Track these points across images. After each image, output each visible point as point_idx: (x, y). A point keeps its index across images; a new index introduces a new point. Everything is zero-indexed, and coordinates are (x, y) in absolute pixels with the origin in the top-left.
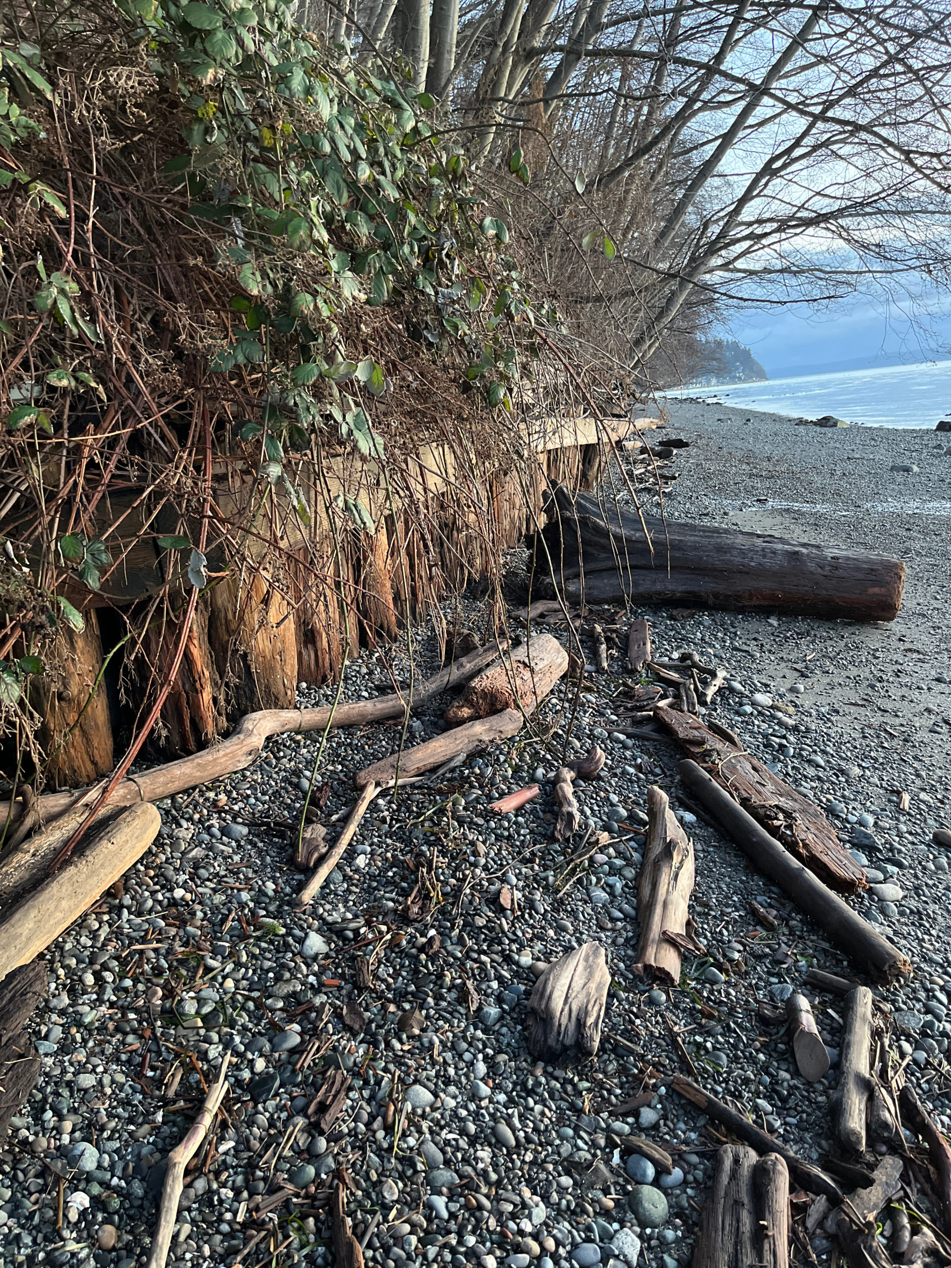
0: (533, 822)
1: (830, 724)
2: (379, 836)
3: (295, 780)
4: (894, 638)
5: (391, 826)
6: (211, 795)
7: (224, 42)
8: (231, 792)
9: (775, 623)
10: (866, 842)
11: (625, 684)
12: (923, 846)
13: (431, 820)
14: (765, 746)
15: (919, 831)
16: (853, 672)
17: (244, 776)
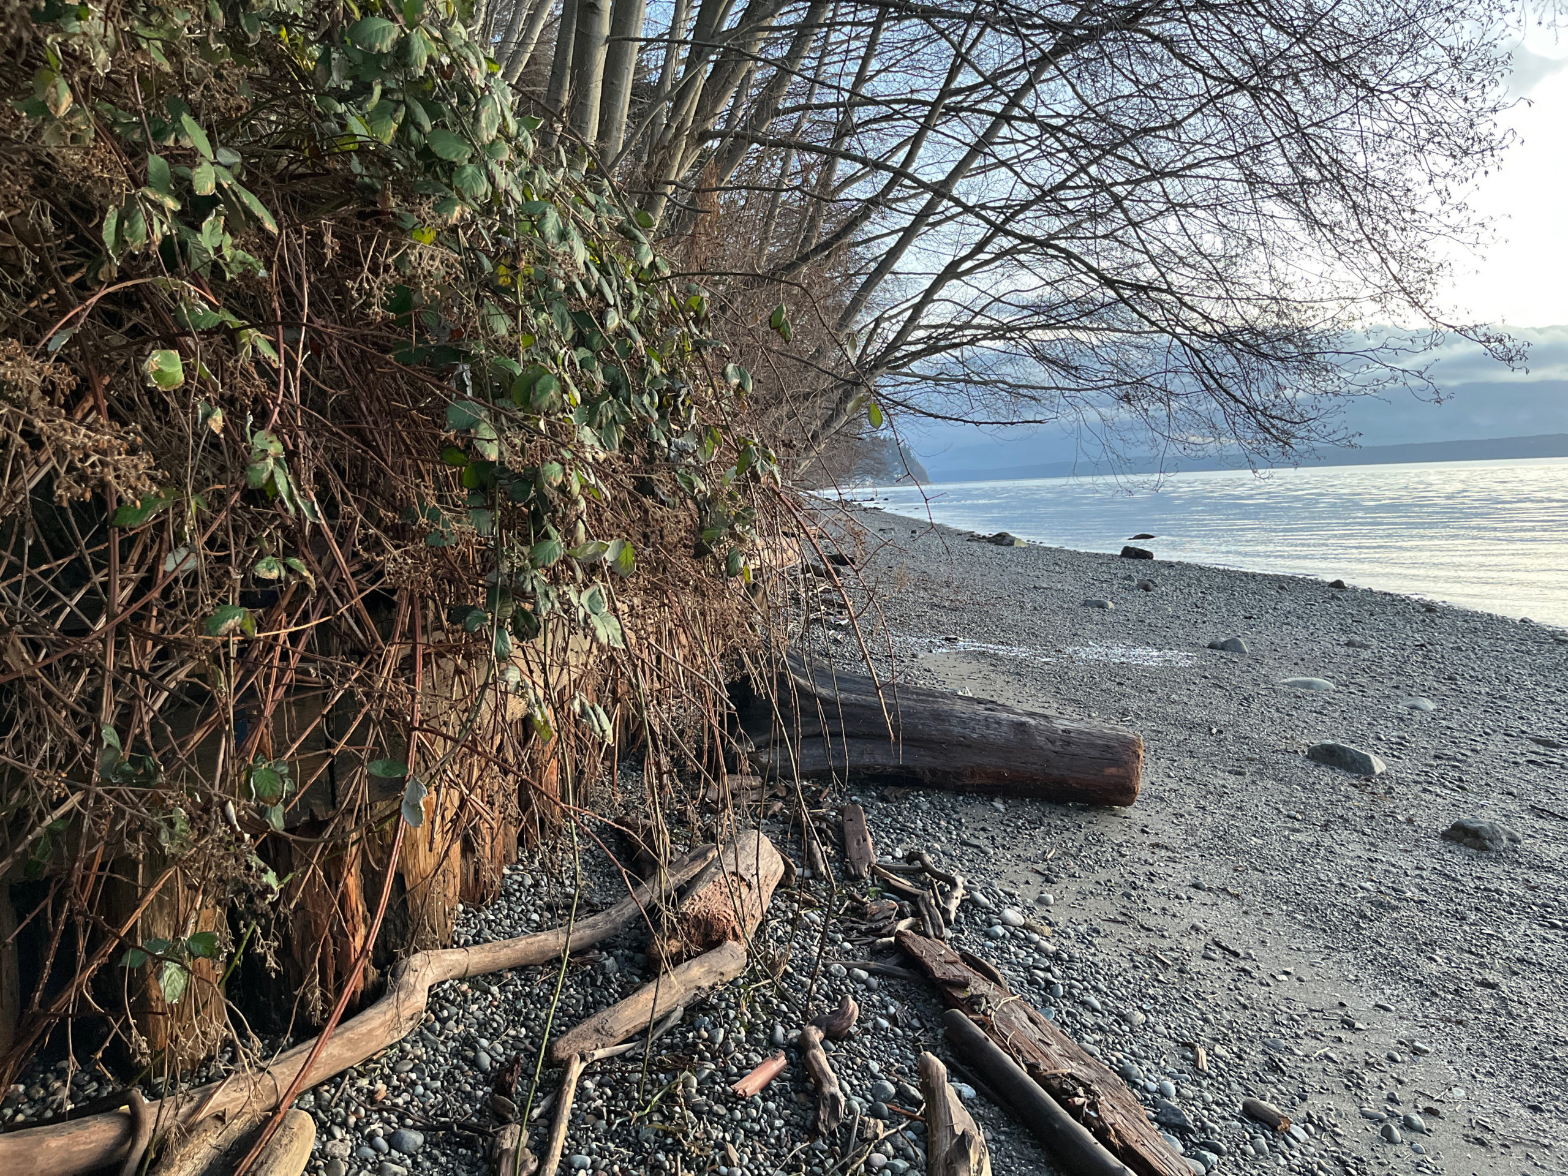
0: (785, 1108)
1: (1093, 950)
2: (597, 1139)
3: (470, 1054)
4: (1137, 828)
5: (610, 1123)
6: (364, 1083)
7: (474, 178)
8: (389, 1077)
9: (1001, 807)
10: (1176, 1120)
11: (852, 897)
12: (1236, 1123)
13: (660, 1110)
14: (1030, 983)
15: (1226, 1099)
16: (1102, 875)
17: (402, 1050)
